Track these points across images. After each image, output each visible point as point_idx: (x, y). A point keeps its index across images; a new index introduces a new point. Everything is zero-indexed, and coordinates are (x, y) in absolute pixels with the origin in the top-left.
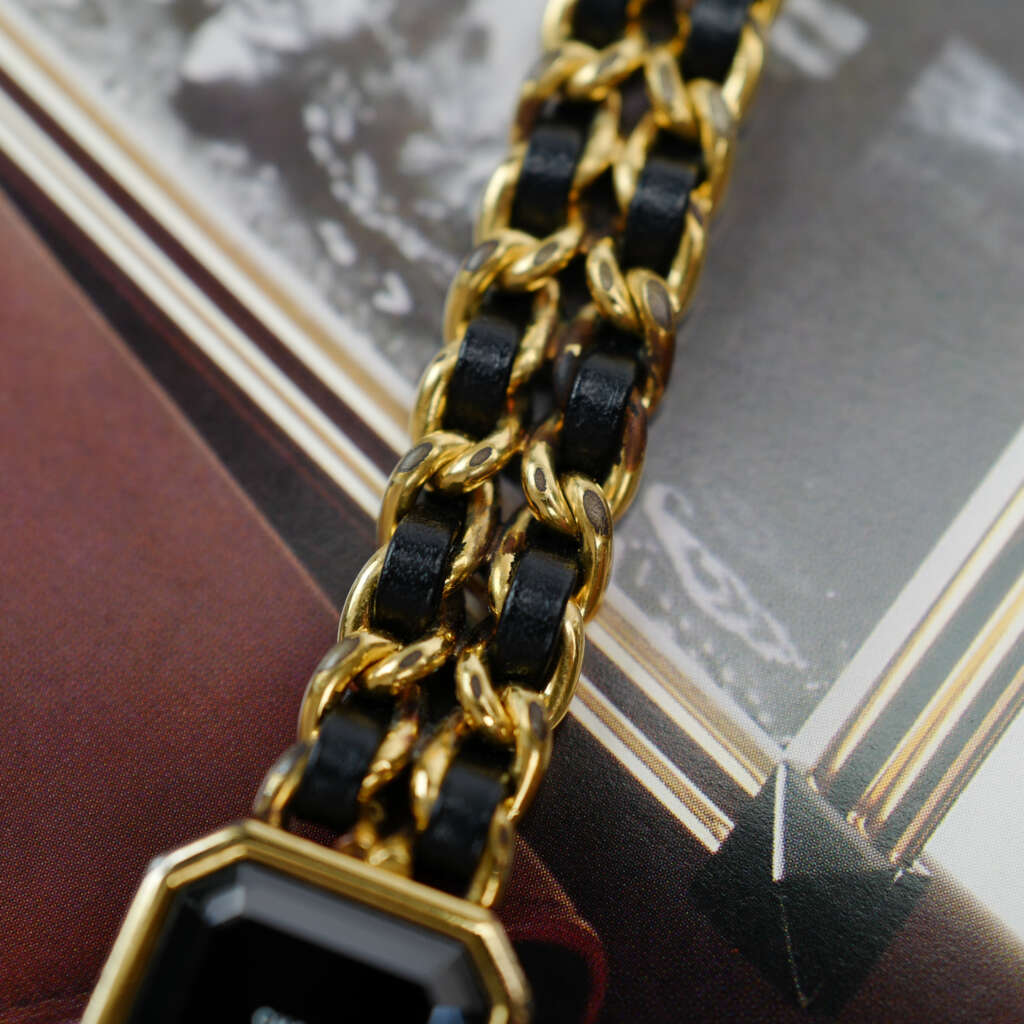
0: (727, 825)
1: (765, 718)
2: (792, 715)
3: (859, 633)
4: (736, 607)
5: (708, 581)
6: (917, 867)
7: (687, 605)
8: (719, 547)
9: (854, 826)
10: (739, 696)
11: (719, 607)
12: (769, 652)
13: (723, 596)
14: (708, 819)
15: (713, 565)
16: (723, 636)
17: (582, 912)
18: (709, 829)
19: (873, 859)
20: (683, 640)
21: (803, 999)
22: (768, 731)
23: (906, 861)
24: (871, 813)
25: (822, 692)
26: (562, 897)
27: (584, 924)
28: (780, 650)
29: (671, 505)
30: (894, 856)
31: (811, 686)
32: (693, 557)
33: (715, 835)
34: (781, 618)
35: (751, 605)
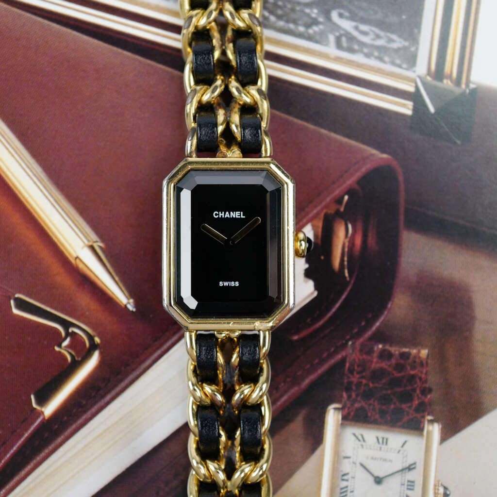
0: (410, 104)
1: (405, 66)
2: (412, 60)
3: (418, 25)
4: (378, 37)
5: (365, 33)
6: (472, 86)
7: (363, 44)
8: (363, 21)
9: (447, 83)
10: (393, 63)
11: (374, 40)
12: (395, 46)
13: (372, 36)
14: (404, 106)
15: (364, 28)
16: (378, 48)
17: (383, 152)
18: (405, 108)
19: (457, 91)
20: (367, 56)
21: (459, 142)
22: (407, 69)
23: (467, 85)
24: (450, 77)
25: (417, 49)
26: (374, 152)
27: (385, 156)
28: (398, 43)
29: (341, 16)
30: (463, 86)
31: (413, 49)
32: (356, 28)
33: (408, 109)
34: (392, 32)
35: (382, 34)
